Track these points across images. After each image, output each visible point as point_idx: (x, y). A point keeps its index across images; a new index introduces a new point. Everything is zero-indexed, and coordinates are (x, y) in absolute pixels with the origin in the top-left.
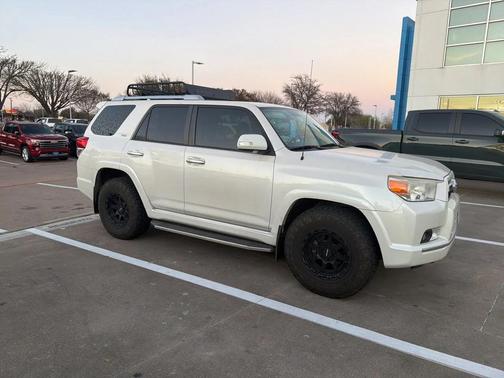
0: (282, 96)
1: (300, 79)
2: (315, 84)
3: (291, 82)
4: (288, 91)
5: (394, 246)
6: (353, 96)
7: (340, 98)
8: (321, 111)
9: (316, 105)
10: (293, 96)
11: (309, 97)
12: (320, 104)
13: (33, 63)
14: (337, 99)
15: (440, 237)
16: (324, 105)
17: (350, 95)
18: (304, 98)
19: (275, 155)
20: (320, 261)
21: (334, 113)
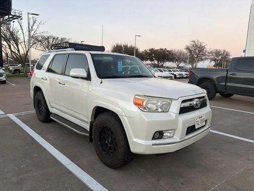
0: (185, 51)
1: (194, 42)
2: (203, 45)
3: (189, 44)
4: (188, 48)
5: (135, 140)
6: (226, 51)
7: (219, 52)
8: (206, 59)
9: (203, 56)
10: (190, 51)
11: (199, 52)
12: (205, 55)
13: (65, 38)
14: (217, 53)
15: (175, 136)
16: (208, 56)
17: (225, 51)
18: (196, 52)
19: (91, 80)
20: (107, 144)
21: (215, 60)
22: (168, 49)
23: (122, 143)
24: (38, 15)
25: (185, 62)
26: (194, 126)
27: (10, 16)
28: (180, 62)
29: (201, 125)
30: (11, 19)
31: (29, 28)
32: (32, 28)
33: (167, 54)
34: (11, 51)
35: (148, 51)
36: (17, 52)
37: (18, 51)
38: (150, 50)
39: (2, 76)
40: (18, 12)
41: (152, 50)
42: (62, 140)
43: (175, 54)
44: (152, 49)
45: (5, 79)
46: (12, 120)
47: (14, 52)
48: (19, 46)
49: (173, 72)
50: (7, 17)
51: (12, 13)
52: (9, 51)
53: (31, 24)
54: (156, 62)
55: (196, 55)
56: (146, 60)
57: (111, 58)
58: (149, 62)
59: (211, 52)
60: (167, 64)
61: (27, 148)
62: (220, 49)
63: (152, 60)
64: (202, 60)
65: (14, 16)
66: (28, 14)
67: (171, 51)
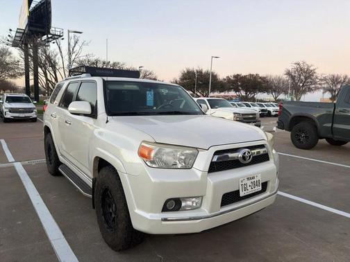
0: (285, 77)
2: (312, 68)
3: (291, 67)
4: (289, 73)
7: (337, 79)
8: (317, 88)
9: (312, 84)
10: (293, 78)
11: (306, 78)
12: (315, 83)
14: (335, 80)
15: (202, 208)
16: (320, 84)
17: (346, 76)
18: (302, 79)
19: (96, 118)
20: (111, 213)
21: (331, 90)
22: (260, 75)
23: (123, 215)
24: (81, 33)
25: (286, 93)
26: (238, 192)
27: (49, 36)
28: (279, 93)
29: (250, 191)
30: (50, 40)
31: (69, 50)
32: (73, 49)
33: (260, 82)
34: (47, 79)
35: (232, 78)
36: (54, 81)
37: (56, 79)
38: (235, 76)
39: (32, 112)
40: (59, 30)
41: (237, 77)
42: (66, 202)
43: (272, 82)
44: (238, 75)
45: (35, 116)
46: (16, 171)
47: (50, 81)
48: (58, 74)
49: (266, 108)
50: (45, 36)
51: (51, 32)
52: (44, 79)
53: (72, 44)
54: (243, 93)
55: (301, 82)
56: (229, 90)
57: (135, 87)
58: (232, 93)
59: (325, 79)
60: (259, 96)
61: (14, 211)
62: (339, 74)
63: (237, 90)
64: (310, 90)
65: (54, 35)
66: (69, 32)
67: (265, 78)
